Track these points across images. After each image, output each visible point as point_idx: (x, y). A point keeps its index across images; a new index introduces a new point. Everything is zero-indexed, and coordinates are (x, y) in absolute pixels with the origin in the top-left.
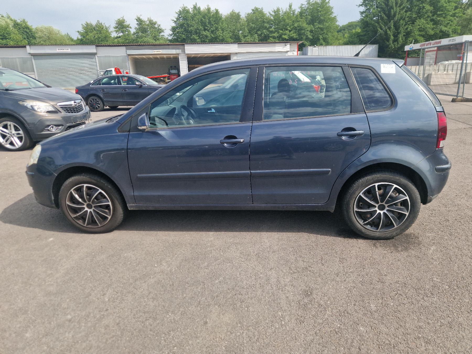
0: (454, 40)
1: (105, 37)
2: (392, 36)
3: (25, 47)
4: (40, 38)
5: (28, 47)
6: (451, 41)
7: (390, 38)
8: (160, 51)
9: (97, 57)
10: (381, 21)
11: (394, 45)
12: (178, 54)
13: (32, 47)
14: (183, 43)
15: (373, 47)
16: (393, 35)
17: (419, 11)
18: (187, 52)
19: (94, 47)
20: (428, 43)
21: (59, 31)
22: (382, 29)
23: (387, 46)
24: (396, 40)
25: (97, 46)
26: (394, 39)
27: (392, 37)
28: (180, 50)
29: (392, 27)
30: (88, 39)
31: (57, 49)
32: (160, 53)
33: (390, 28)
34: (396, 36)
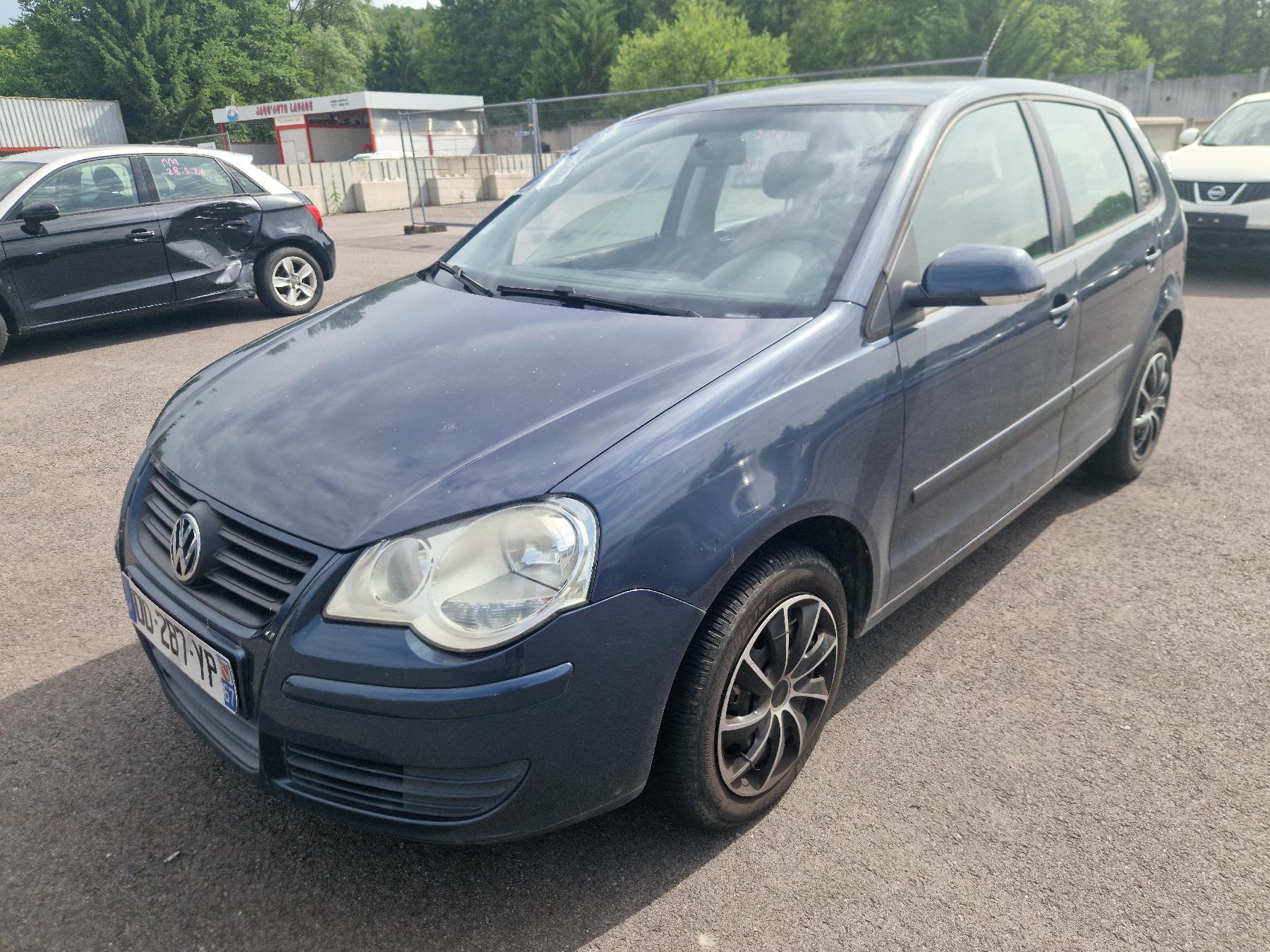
0: (343, 102)
2: (152, 79)
6: (338, 103)
7: (148, 84)
10: (103, 31)
11: (169, 106)
15: (103, 109)
16: (154, 76)
17: (202, 16)
20: (278, 107)
22: (114, 56)
23: (149, 108)
24: (167, 93)
26: (161, 87)
27: (155, 84)
29: (145, 51)
33: (139, 55)
34: (165, 77)
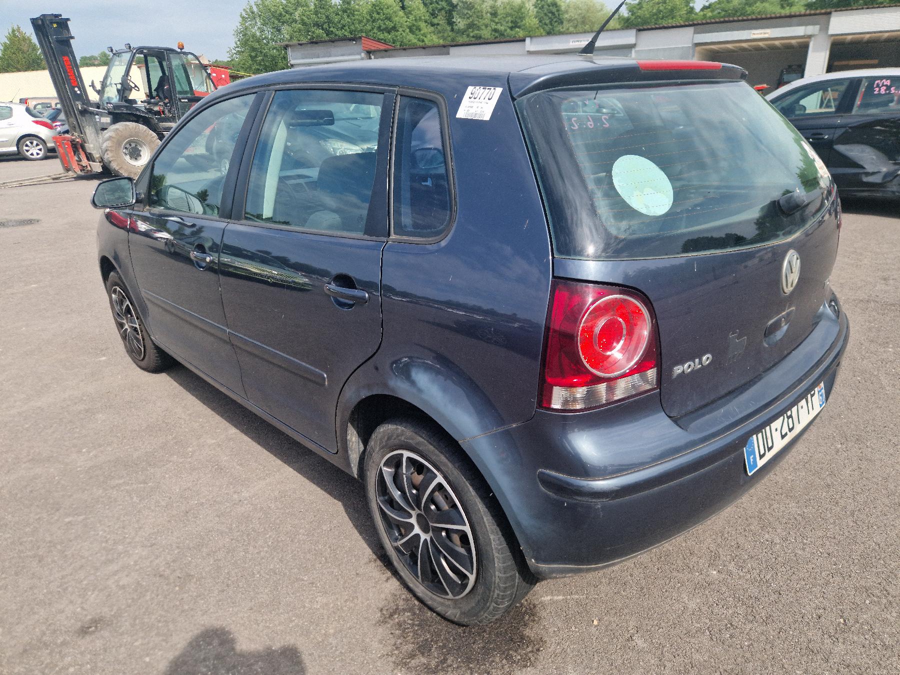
1: (672, 11)
3: (524, 40)
4: (569, 21)
5: (528, 40)
8: (768, 31)
9: (636, 51)
12: (810, 37)
13: (534, 40)
14: (828, 10)
18: (832, 31)
19: (633, 32)
21: (602, 5)
25: (640, 30)
28: (818, 27)
30: (640, 17)
31: (571, 40)
32: (766, 36)
